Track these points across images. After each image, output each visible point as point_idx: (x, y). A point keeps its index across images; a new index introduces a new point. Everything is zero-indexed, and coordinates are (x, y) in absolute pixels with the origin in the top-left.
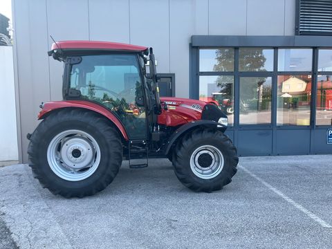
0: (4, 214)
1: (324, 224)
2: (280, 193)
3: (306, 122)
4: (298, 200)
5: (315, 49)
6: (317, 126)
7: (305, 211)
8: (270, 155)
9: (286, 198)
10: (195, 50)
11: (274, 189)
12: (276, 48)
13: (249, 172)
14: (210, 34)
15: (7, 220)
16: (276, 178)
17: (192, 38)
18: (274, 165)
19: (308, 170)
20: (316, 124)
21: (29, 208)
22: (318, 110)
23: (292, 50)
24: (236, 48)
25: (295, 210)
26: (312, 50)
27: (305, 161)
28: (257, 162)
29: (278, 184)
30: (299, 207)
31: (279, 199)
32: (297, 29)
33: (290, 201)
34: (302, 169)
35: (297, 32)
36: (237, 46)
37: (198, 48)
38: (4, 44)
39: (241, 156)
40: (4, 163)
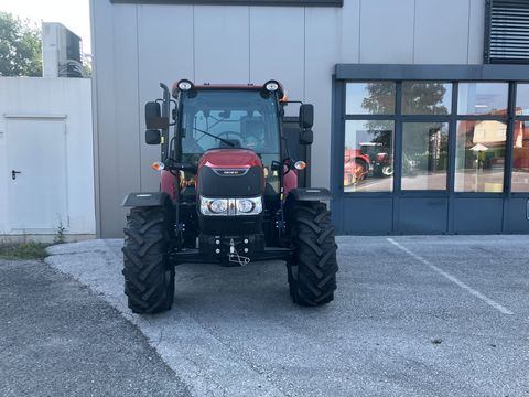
0: (102, 294)
1: (504, 310)
2: (453, 279)
3: (498, 188)
4: (475, 286)
5: (512, 84)
6: (513, 194)
7: (482, 297)
8: (444, 234)
9: (460, 284)
10: (340, 83)
11: (446, 274)
12: (455, 82)
13: (413, 254)
14: (362, 62)
15: (109, 300)
16: (450, 262)
17: (336, 67)
18: (449, 246)
20: (512, 191)
22: (515, 171)
23: (479, 85)
24: (398, 82)
25: (470, 296)
26: (507, 84)
27: (495, 242)
28: (425, 242)
29: (452, 269)
30: (475, 293)
31: (452, 284)
32: (486, 55)
33: (465, 286)
34: (489, 252)
35: (487, 59)
36: (399, 78)
37: (344, 81)
38: (78, 75)
39: (402, 234)
40: (77, 238)
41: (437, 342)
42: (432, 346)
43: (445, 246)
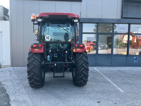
0: (4, 85)
1: (122, 91)
2: (109, 80)
3: (125, 53)
4: (115, 83)
5: (129, 24)
10: (81, 24)
11: (108, 79)
12: (113, 24)
13: (100, 72)
14: (87, 18)
15: (5, 87)
16: (109, 75)
19: (123, 72)
20: (129, 54)
21: (14, 83)
22: (130, 48)
23: (120, 24)
25: (113, 86)
26: (128, 25)
27: (124, 69)
28: (104, 69)
29: (110, 77)
30: (115, 85)
31: (109, 82)
32: (122, 16)
33: (112, 83)
34: (121, 72)
35: (122, 17)
36: (98, 22)
37: (82, 23)
38: (6, 20)
39: (98, 66)
40: (5, 66)
41: (99, 102)
42: (97, 104)
43: (110, 70)
